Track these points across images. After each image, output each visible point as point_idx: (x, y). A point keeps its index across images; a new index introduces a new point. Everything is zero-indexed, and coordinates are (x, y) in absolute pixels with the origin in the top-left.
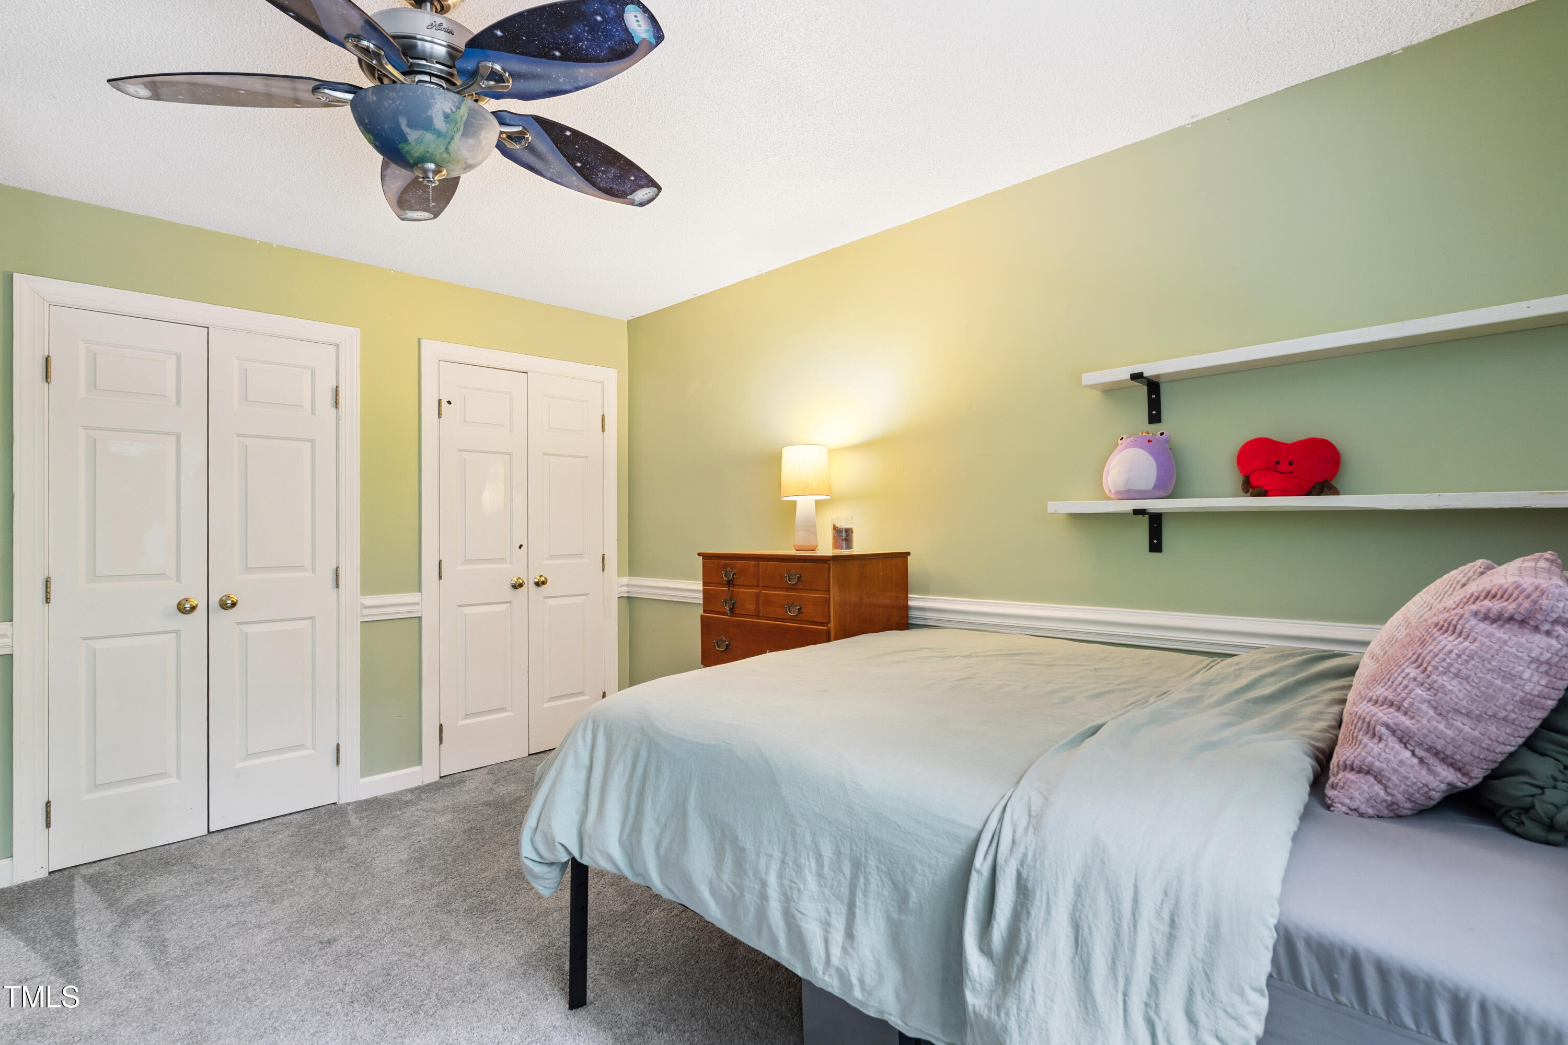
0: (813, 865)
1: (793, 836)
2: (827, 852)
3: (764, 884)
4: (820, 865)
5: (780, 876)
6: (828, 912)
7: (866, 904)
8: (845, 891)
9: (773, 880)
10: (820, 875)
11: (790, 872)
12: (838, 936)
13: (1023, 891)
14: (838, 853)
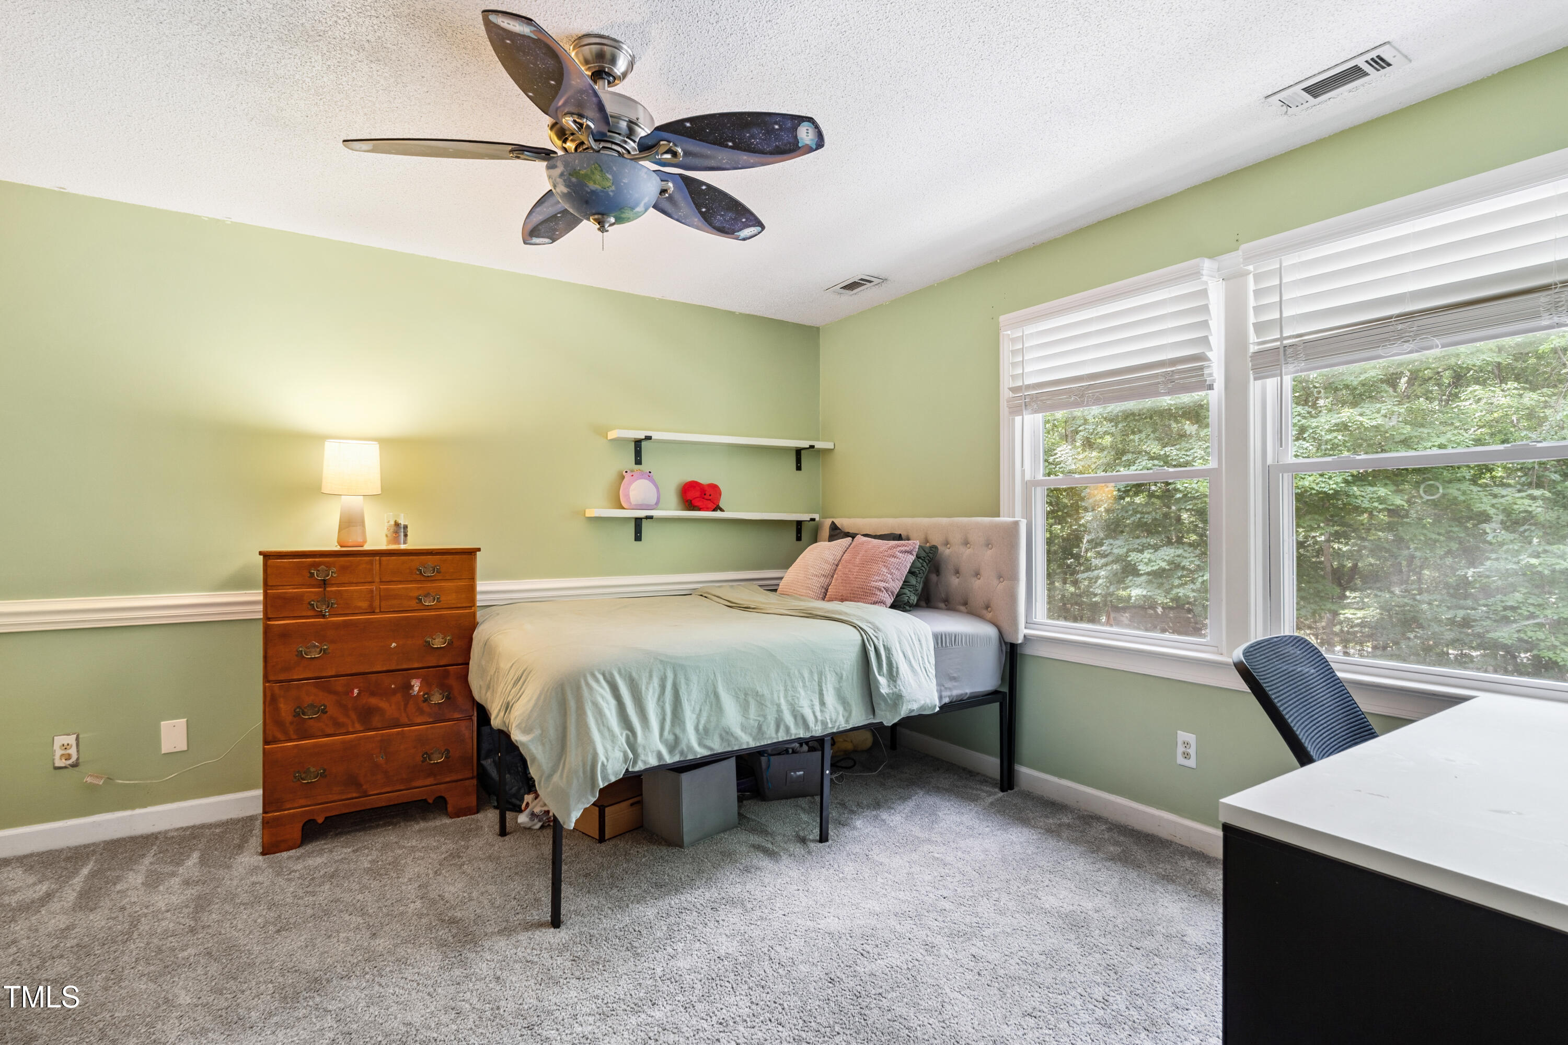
0: (801, 684)
1: (789, 675)
2: (806, 675)
3: (779, 706)
4: (804, 682)
5: (786, 697)
6: (811, 701)
7: (827, 688)
8: (817, 688)
9: (783, 701)
10: (804, 686)
11: (790, 693)
12: (817, 708)
13: (887, 649)
14: (811, 673)
